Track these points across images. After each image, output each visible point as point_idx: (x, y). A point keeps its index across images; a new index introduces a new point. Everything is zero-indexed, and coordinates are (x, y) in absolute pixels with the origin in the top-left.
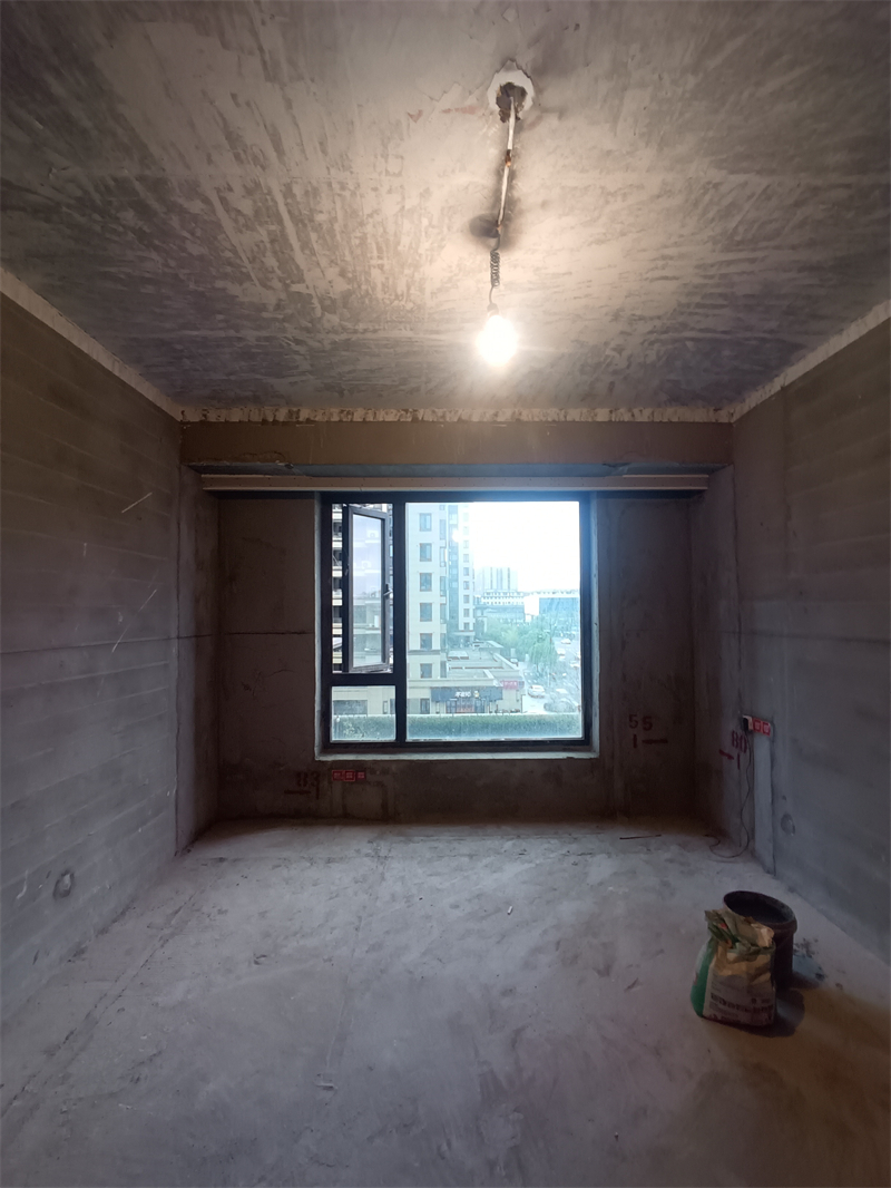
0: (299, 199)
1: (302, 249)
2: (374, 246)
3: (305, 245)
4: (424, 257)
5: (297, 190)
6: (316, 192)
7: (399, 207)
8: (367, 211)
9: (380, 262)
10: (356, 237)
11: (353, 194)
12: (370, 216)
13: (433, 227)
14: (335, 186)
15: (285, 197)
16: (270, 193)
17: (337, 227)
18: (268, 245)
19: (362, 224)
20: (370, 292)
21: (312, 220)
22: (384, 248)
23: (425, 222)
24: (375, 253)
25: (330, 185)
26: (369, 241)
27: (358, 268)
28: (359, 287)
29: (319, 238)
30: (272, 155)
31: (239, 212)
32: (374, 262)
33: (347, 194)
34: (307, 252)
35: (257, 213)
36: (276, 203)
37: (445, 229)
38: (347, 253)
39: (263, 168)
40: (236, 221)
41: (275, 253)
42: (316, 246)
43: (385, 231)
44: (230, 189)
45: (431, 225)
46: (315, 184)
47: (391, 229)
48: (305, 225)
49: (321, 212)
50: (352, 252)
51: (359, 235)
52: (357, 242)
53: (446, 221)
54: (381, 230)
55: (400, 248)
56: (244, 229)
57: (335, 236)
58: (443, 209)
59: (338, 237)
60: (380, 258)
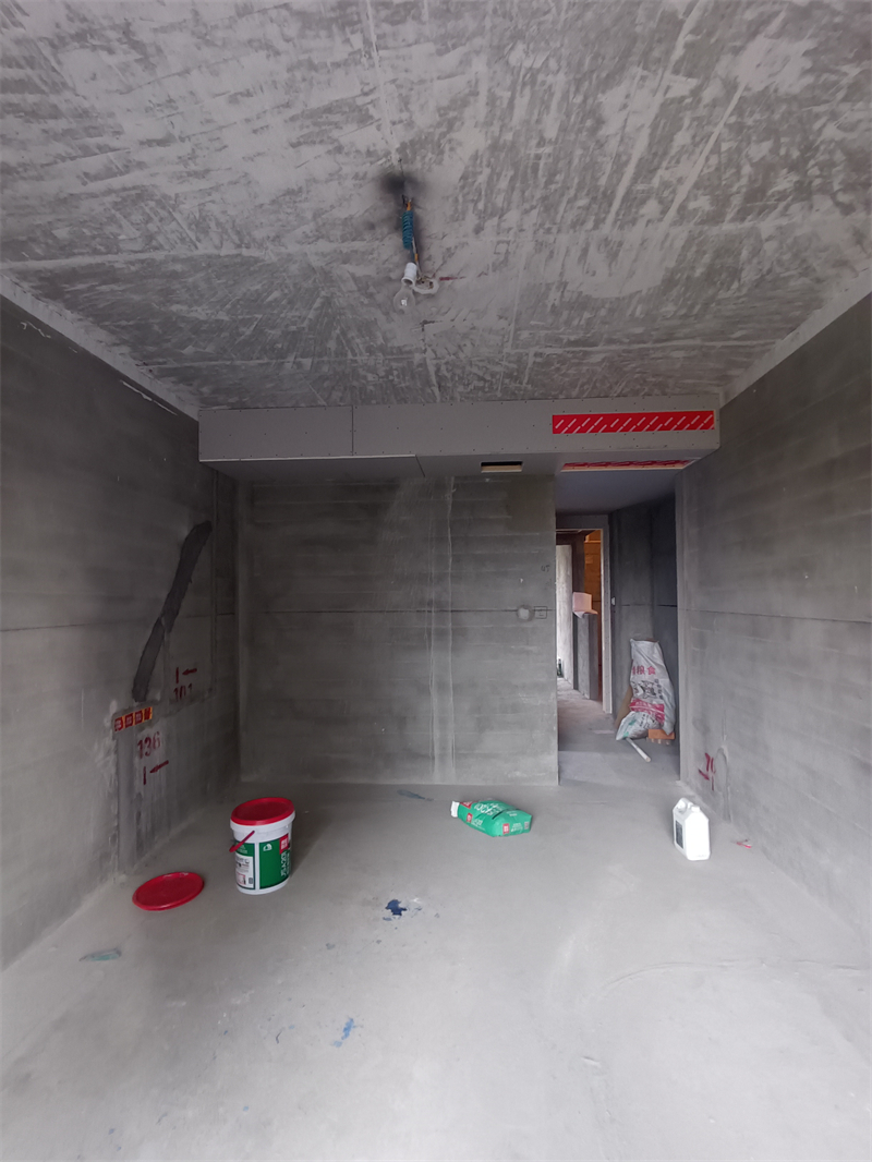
0: (593, 218)
1: (626, 163)
2: (540, 173)
3: (619, 166)
4: (485, 163)
5: (590, 225)
6: (574, 225)
7: (504, 218)
8: (534, 213)
9: (540, 151)
10: (557, 183)
11: (542, 225)
12: (533, 208)
13: (473, 201)
14: (554, 230)
15: (605, 218)
16: (615, 222)
17: (572, 192)
18: (664, 164)
19: (544, 198)
20: (573, 89)
21: (594, 199)
22: (529, 171)
23: (481, 206)
24: (542, 163)
25: (559, 231)
26: (544, 180)
27: (573, 137)
28: (585, 101)
29: (597, 179)
30: (592, 250)
31: (661, 202)
32: (547, 150)
33: (547, 226)
34: (624, 158)
35: (643, 202)
36: (617, 214)
37: (461, 199)
38: (576, 161)
39: (606, 239)
40: (674, 192)
41: (665, 153)
42: (608, 168)
43: (523, 192)
44: (649, 221)
45: (476, 202)
46: (571, 231)
47: (516, 196)
48: (604, 193)
49: (579, 208)
50: (570, 163)
51: (553, 187)
52: (558, 178)
53: (460, 207)
54: (526, 194)
55: (511, 173)
56: (675, 182)
57: (579, 183)
58: (463, 219)
59: (576, 181)
60: (538, 157)
